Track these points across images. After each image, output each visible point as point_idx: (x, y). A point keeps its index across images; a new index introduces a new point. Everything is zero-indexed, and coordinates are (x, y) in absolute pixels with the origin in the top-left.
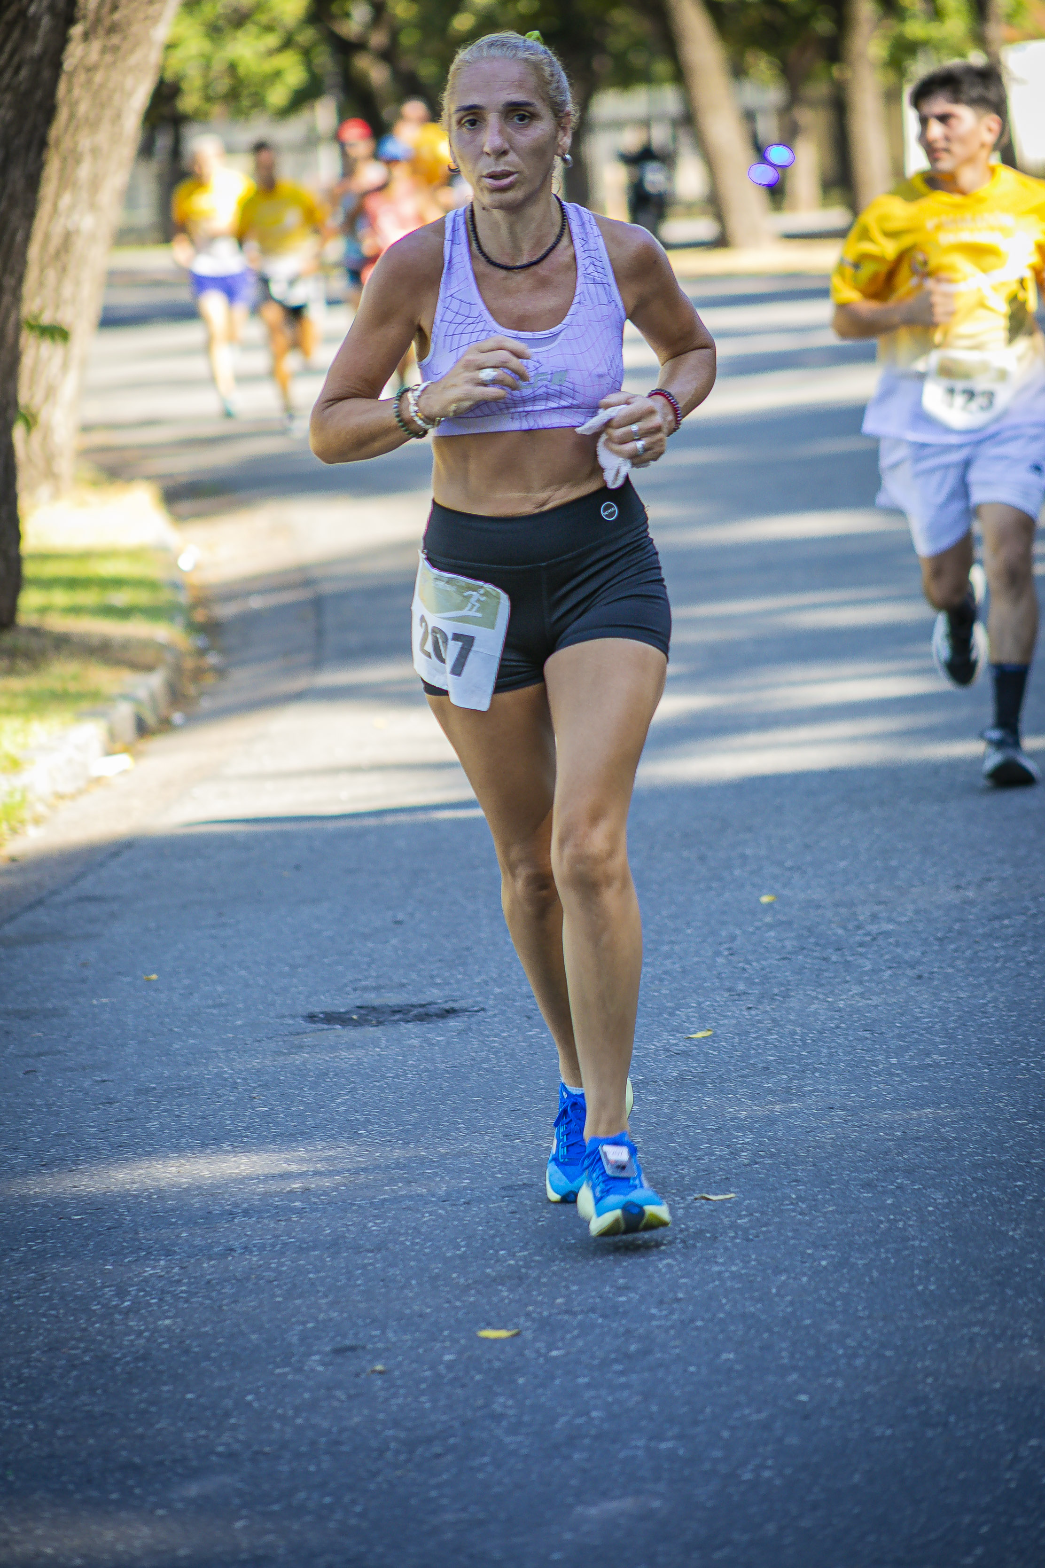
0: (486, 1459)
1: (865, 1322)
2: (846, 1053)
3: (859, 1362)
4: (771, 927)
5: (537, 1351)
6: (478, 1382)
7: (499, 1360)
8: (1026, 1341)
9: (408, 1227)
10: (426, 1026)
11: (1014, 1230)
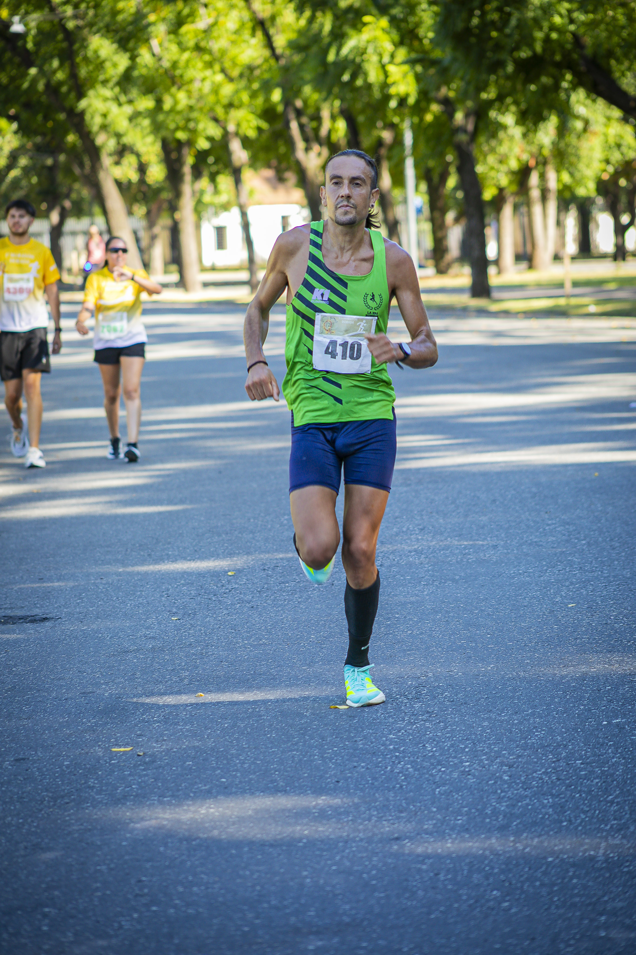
0: (89, 804)
1: (247, 750)
2: (225, 639)
3: (246, 766)
4: (184, 585)
5: (105, 761)
6: (81, 773)
7: (89, 764)
8: (316, 757)
9: (41, 710)
10: (36, 625)
11: (306, 712)
